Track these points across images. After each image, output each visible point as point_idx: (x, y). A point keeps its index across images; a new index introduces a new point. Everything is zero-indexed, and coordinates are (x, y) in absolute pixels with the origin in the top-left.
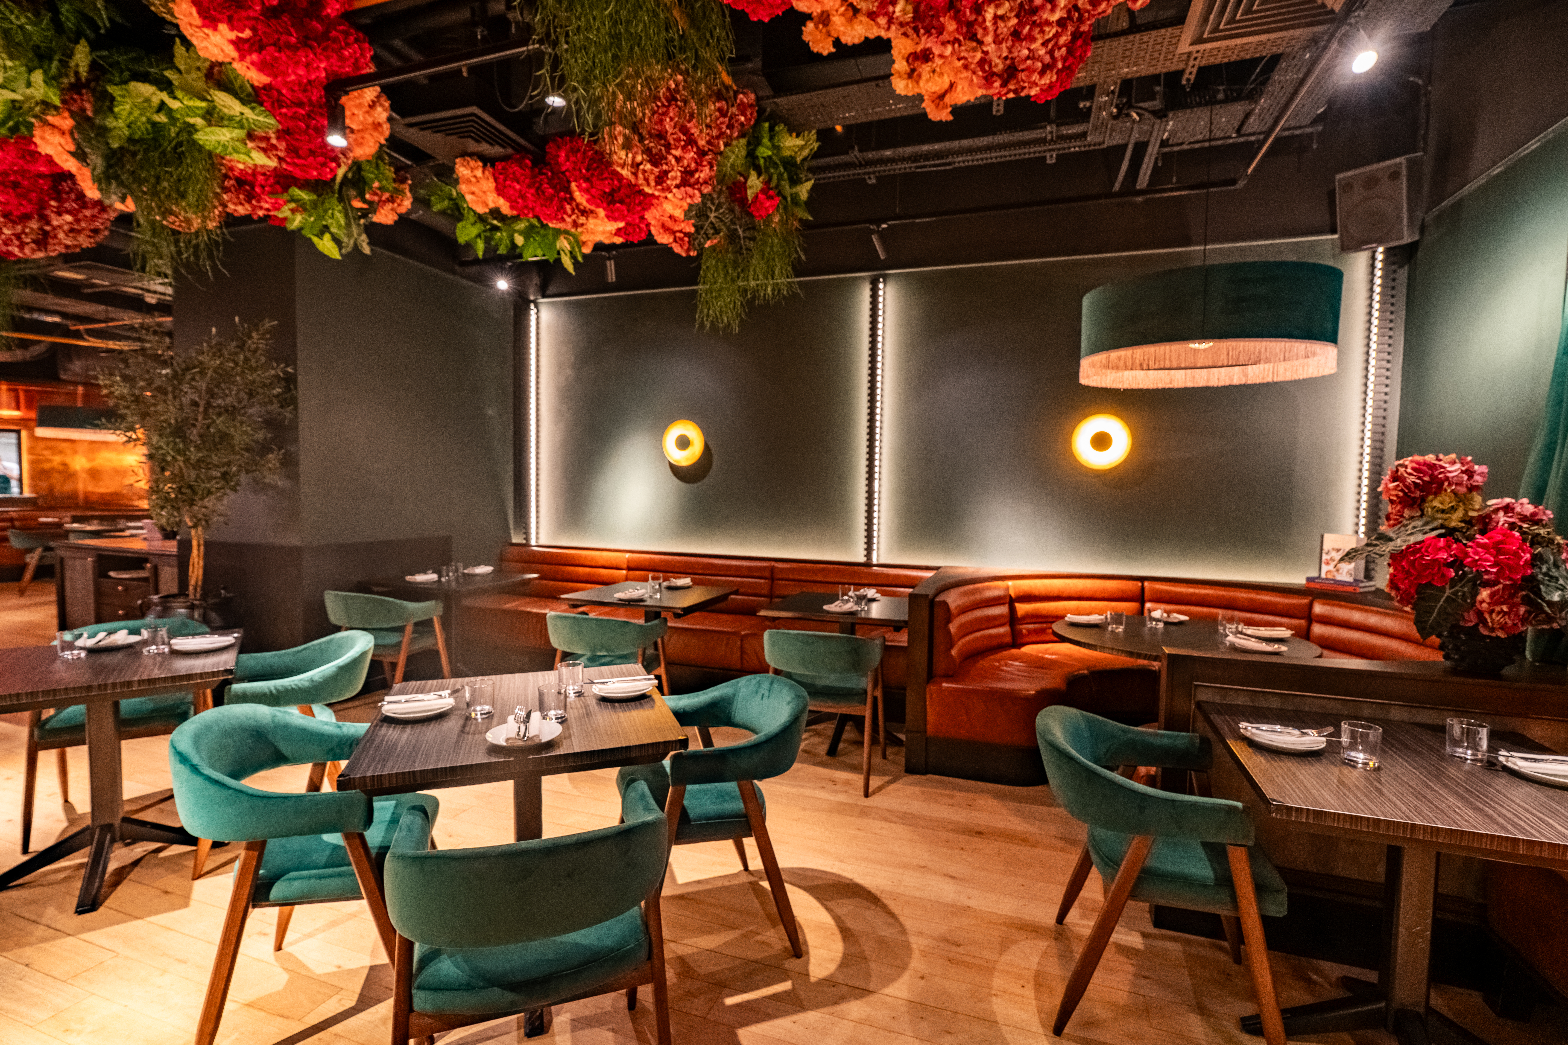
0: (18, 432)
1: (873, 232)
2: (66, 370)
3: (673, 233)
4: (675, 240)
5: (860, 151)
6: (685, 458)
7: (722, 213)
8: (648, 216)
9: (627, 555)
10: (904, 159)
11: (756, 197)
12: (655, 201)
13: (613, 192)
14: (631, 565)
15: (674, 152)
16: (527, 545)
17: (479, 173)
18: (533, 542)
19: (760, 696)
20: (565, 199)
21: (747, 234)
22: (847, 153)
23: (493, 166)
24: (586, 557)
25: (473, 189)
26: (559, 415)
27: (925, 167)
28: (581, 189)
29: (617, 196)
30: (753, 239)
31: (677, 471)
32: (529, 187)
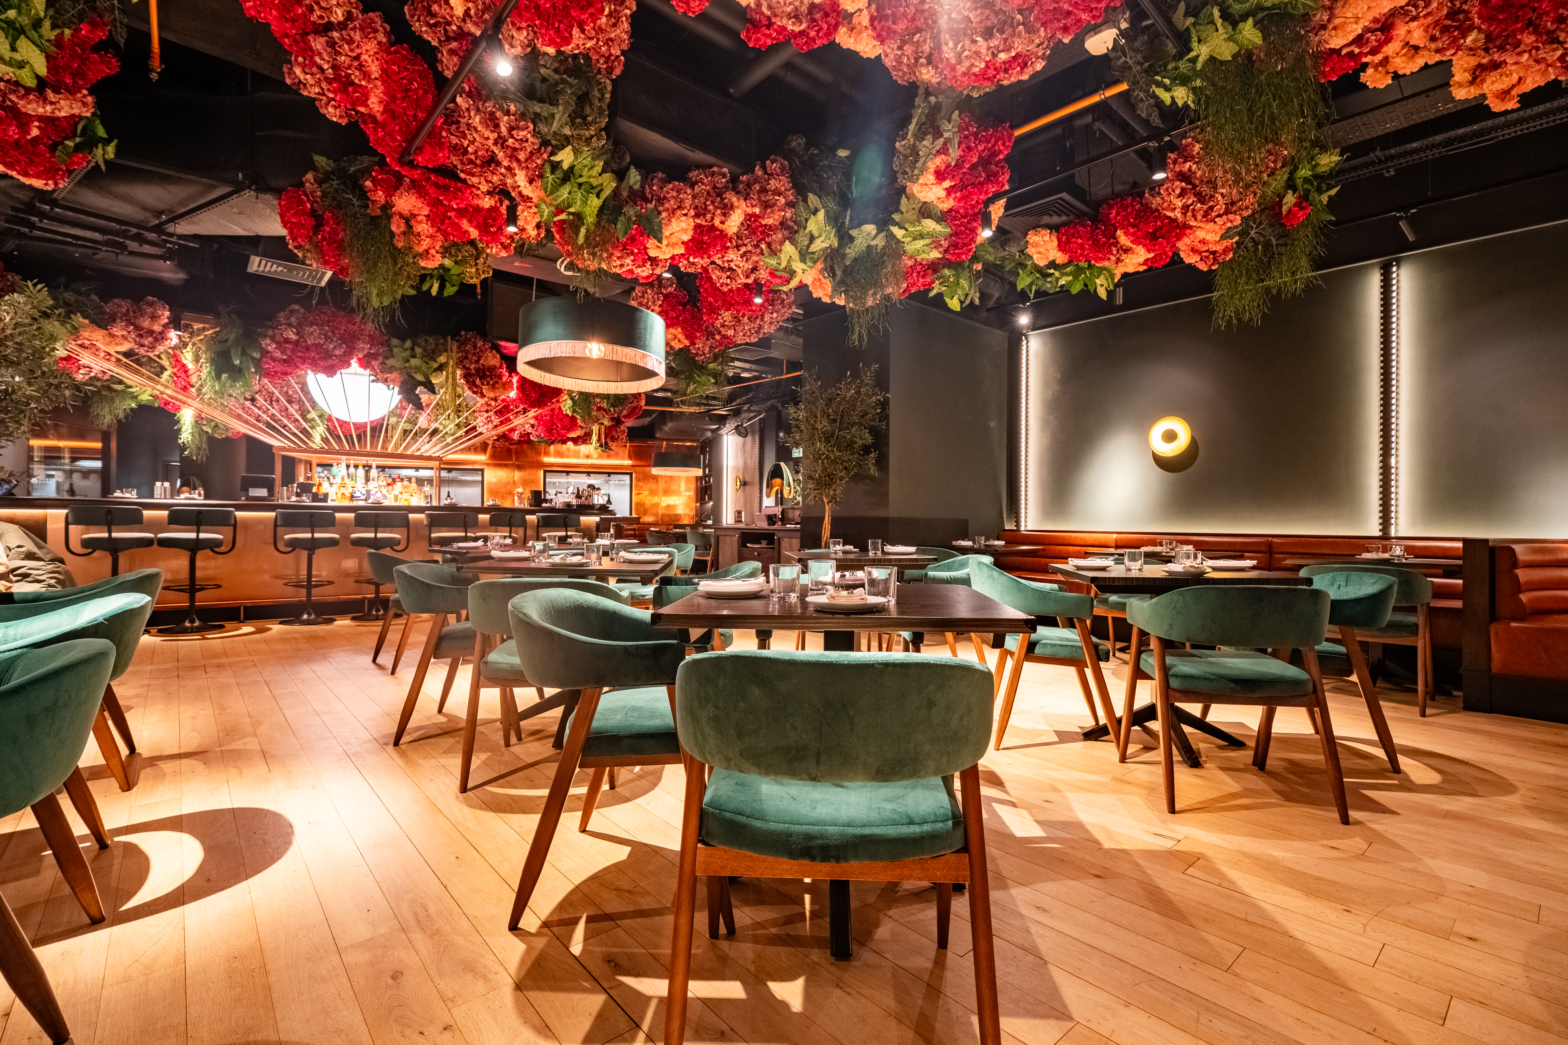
0: (631, 474)
1: (1401, 218)
2: (661, 430)
3: (1200, 253)
4: (1201, 260)
5: (1381, 150)
6: (1169, 450)
7: (1263, 229)
8: (1179, 245)
9: (1115, 536)
10: (1433, 146)
11: (1289, 211)
12: (1188, 231)
13: (1155, 231)
14: (1119, 543)
15: (1221, 191)
16: (1018, 530)
17: (1047, 238)
18: (1022, 528)
19: (1336, 586)
20: (1113, 244)
21: (1280, 242)
22: (1367, 154)
23: (1057, 231)
24: (1076, 538)
25: (1040, 249)
26: (1045, 425)
27: (1460, 148)
28: (1126, 234)
29: (1158, 234)
30: (1286, 245)
31: (1161, 462)
32: (1089, 240)
